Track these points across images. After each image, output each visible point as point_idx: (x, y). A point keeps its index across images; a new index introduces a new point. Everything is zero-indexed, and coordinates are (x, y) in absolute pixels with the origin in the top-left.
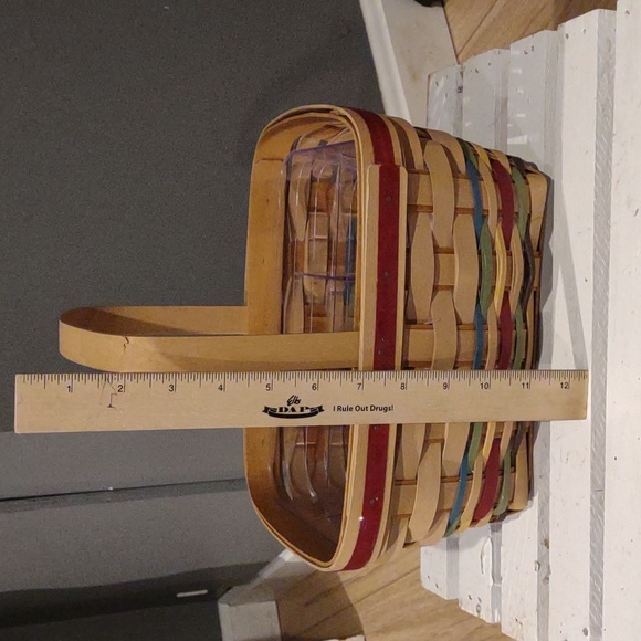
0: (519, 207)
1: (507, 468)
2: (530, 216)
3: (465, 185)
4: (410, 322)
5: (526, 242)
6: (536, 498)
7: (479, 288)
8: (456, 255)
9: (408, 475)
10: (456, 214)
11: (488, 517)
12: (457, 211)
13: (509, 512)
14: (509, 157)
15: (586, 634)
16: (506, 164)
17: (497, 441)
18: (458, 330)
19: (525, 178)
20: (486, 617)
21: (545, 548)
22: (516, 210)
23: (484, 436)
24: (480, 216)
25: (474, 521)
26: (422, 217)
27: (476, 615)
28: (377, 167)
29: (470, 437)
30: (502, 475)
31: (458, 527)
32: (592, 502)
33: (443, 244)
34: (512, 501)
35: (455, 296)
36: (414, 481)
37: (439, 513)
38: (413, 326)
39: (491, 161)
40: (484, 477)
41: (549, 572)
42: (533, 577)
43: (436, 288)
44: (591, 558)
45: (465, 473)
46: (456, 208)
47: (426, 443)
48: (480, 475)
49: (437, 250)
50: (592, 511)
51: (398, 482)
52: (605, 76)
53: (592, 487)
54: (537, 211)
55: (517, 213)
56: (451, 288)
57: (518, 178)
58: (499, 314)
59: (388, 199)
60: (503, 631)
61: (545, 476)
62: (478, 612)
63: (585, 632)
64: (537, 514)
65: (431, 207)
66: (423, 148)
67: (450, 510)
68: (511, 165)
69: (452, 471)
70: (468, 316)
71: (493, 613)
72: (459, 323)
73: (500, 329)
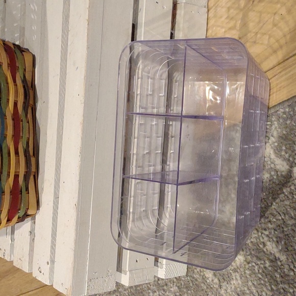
0: (19, 64)
2: (25, 69)
5: (24, 81)
13: (28, 216)
14: (13, 44)
15: (48, 264)
16: (12, 47)
17: (16, 176)
19: (22, 53)
20: (7, 258)
21: (34, 225)
22: (17, 65)
25: (9, 220)
27: (3, 257)
30: (21, 194)
32: (54, 203)
34: (28, 209)
40: (11, 195)
41: (35, 236)
44: (52, 229)
45: (1, 191)
50: (54, 207)
55: (18, 67)
57: (18, 52)
58: (12, 113)
60: (14, 265)
62: (4, 256)
63: (48, 263)
68: (14, 47)
71: (11, 256)
73: (13, 119)
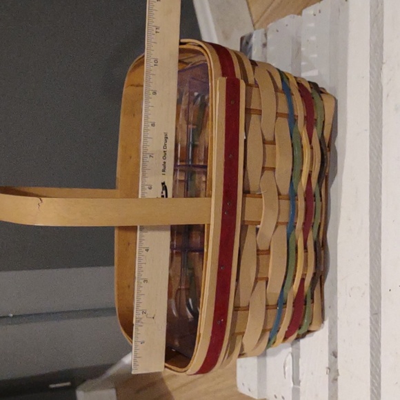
0: (317, 115)
1: (309, 300)
2: (324, 122)
3: (282, 97)
4: (246, 192)
6: (326, 323)
7: (292, 170)
8: (277, 146)
9: (243, 304)
10: (277, 117)
11: (295, 336)
12: (278, 115)
13: (309, 332)
14: (309, 82)
16: (308, 86)
17: (303, 280)
18: (279, 199)
19: (320, 96)
21: (333, 358)
22: (315, 118)
23: (295, 276)
24: (292, 120)
25: (285, 338)
26: (254, 117)
28: (224, 79)
29: (286, 277)
30: (305, 304)
31: (274, 342)
32: (371, 322)
33: (269, 137)
34: (311, 324)
35: (276, 175)
36: (247, 308)
37: (264, 331)
38: (248, 195)
39: (298, 83)
40: (293, 306)
41: (338, 375)
42: (325, 378)
43: (263, 169)
44: (371, 362)
45: (282, 303)
46: (277, 113)
47: (256, 280)
48: (292, 305)
49: (264, 142)
50: (371, 329)
51: (236, 308)
52: (375, 25)
53: (371, 312)
54: (329, 120)
55: (316, 120)
56: (273, 169)
57: (316, 95)
58: (305, 189)
59: (232, 102)
61: (334, 307)
64: (328, 333)
65: (261, 111)
66: (254, 70)
67: (270, 330)
68: (311, 88)
69: (273, 301)
70: (285, 190)
72: (279, 194)
73: (305, 200)
